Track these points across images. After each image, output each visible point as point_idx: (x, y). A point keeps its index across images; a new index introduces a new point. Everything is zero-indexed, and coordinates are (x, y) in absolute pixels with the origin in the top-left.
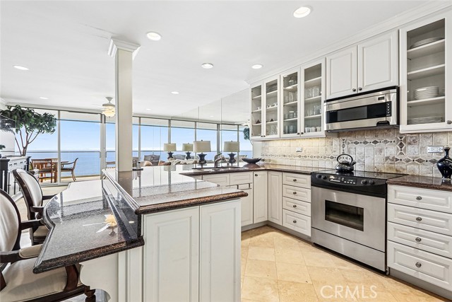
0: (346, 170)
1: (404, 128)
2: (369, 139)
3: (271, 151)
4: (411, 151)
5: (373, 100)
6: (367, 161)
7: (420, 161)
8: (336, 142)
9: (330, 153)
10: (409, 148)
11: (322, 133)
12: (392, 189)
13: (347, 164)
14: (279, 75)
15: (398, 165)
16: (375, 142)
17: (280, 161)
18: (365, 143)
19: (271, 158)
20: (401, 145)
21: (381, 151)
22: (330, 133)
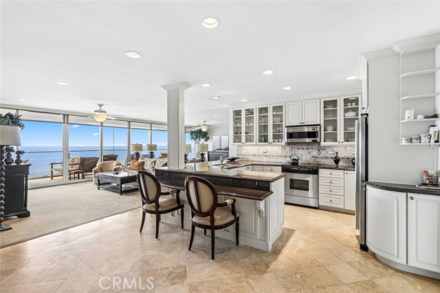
0: (295, 163)
1: (323, 144)
2: (305, 147)
3: (244, 152)
4: (323, 153)
5: (310, 130)
6: (304, 158)
7: (327, 158)
8: (288, 148)
9: (284, 154)
10: (322, 152)
11: (284, 144)
12: (320, 170)
13: (296, 160)
14: (255, 106)
15: (317, 160)
16: (308, 149)
17: (251, 158)
18: (303, 149)
19: (245, 157)
20: (319, 150)
21: (310, 153)
22: (288, 144)
